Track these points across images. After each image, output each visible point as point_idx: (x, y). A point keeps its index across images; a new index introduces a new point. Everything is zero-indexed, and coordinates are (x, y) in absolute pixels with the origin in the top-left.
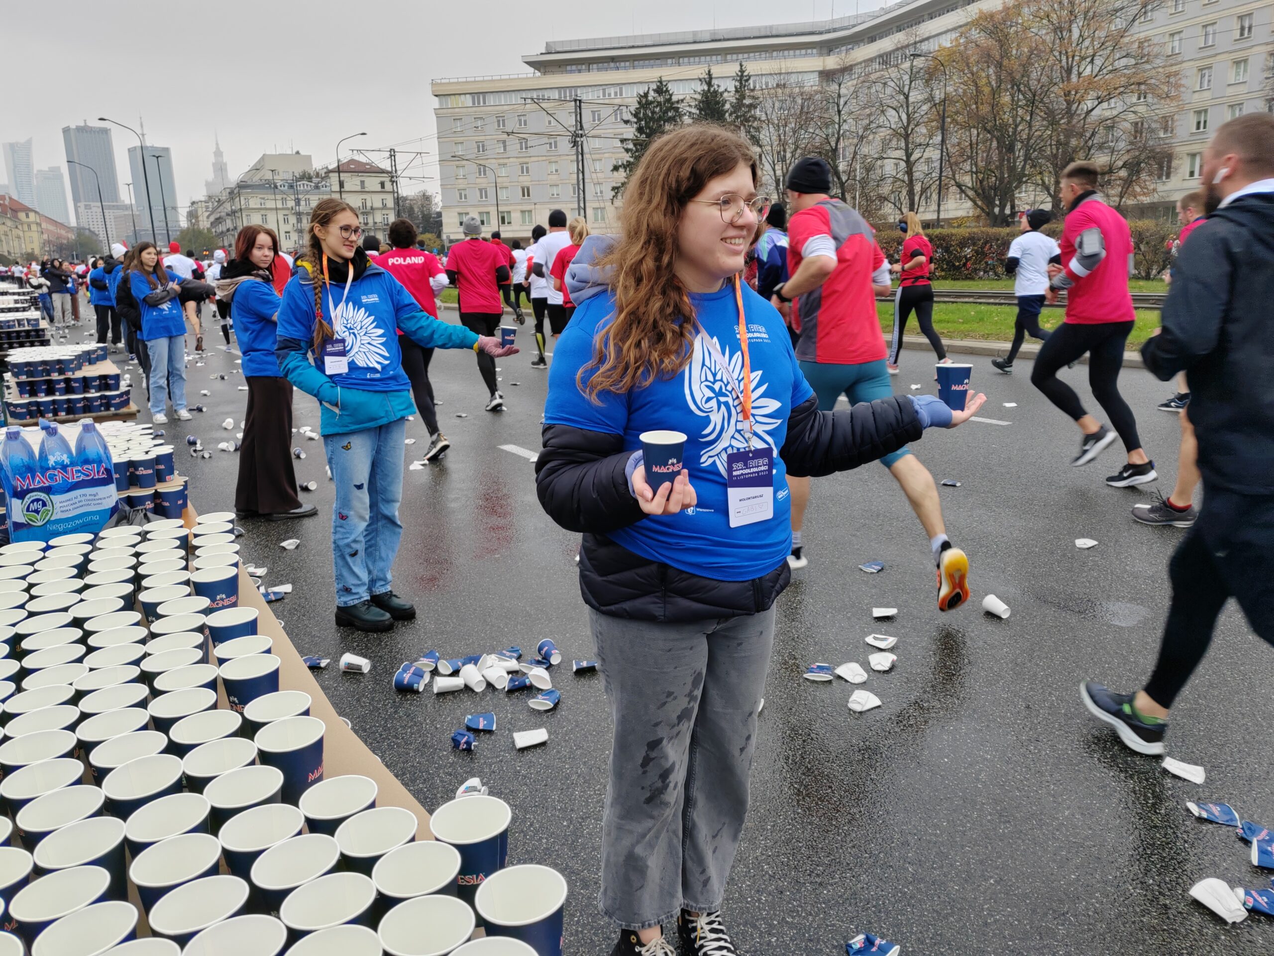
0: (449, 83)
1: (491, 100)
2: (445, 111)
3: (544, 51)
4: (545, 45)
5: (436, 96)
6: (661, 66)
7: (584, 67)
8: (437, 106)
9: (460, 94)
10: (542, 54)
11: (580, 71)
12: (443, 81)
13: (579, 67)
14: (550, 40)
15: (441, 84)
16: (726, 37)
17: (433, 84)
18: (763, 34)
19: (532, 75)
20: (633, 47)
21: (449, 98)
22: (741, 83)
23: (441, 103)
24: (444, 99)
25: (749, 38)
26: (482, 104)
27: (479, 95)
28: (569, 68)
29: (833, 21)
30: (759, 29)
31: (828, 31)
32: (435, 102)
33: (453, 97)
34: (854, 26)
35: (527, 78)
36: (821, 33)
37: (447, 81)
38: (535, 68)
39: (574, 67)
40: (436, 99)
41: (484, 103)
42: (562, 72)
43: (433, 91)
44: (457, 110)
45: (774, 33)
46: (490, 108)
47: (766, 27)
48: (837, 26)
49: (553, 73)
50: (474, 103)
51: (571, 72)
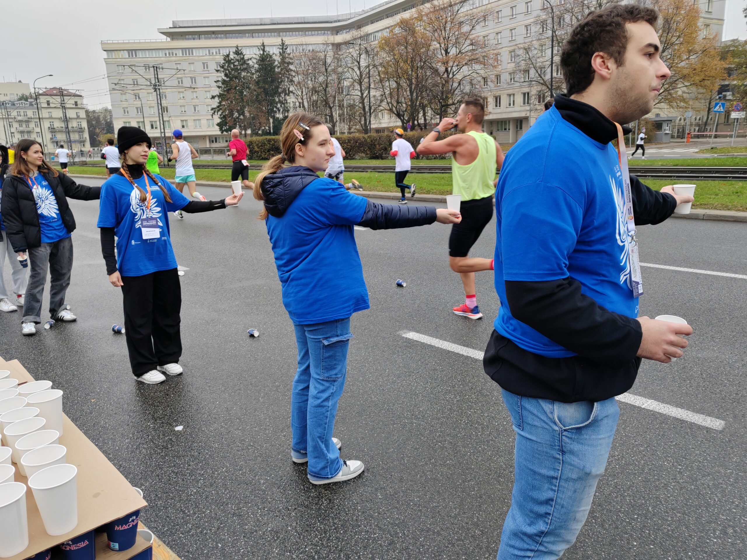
0: (113, 43)
1: (140, 54)
2: (111, 60)
3: (172, 26)
4: (172, 22)
5: (105, 51)
6: (242, 37)
7: (196, 36)
8: (106, 57)
9: (120, 50)
10: (170, 28)
11: (194, 39)
12: (109, 42)
13: (194, 36)
14: (175, 19)
15: (107, 43)
16: (279, 22)
17: (102, 43)
18: (300, 21)
19: (165, 40)
20: (225, 26)
21: (113, 52)
22: (283, 51)
23: (108, 55)
24: (110, 53)
25: (292, 23)
26: (134, 56)
27: (132, 52)
28: (187, 37)
29: (338, 16)
30: (298, 18)
31: (335, 22)
32: (105, 55)
33: (116, 52)
34: (349, 19)
35: (162, 42)
36: (331, 22)
37: (111, 42)
38: (167, 36)
39: (190, 37)
40: (105, 52)
41: (136, 56)
42: (183, 39)
43: (102, 48)
44: (118, 60)
45: (306, 21)
46: (140, 59)
47: (301, 17)
48: (340, 18)
49: (177, 39)
50: (129, 56)
51: (189, 39)
